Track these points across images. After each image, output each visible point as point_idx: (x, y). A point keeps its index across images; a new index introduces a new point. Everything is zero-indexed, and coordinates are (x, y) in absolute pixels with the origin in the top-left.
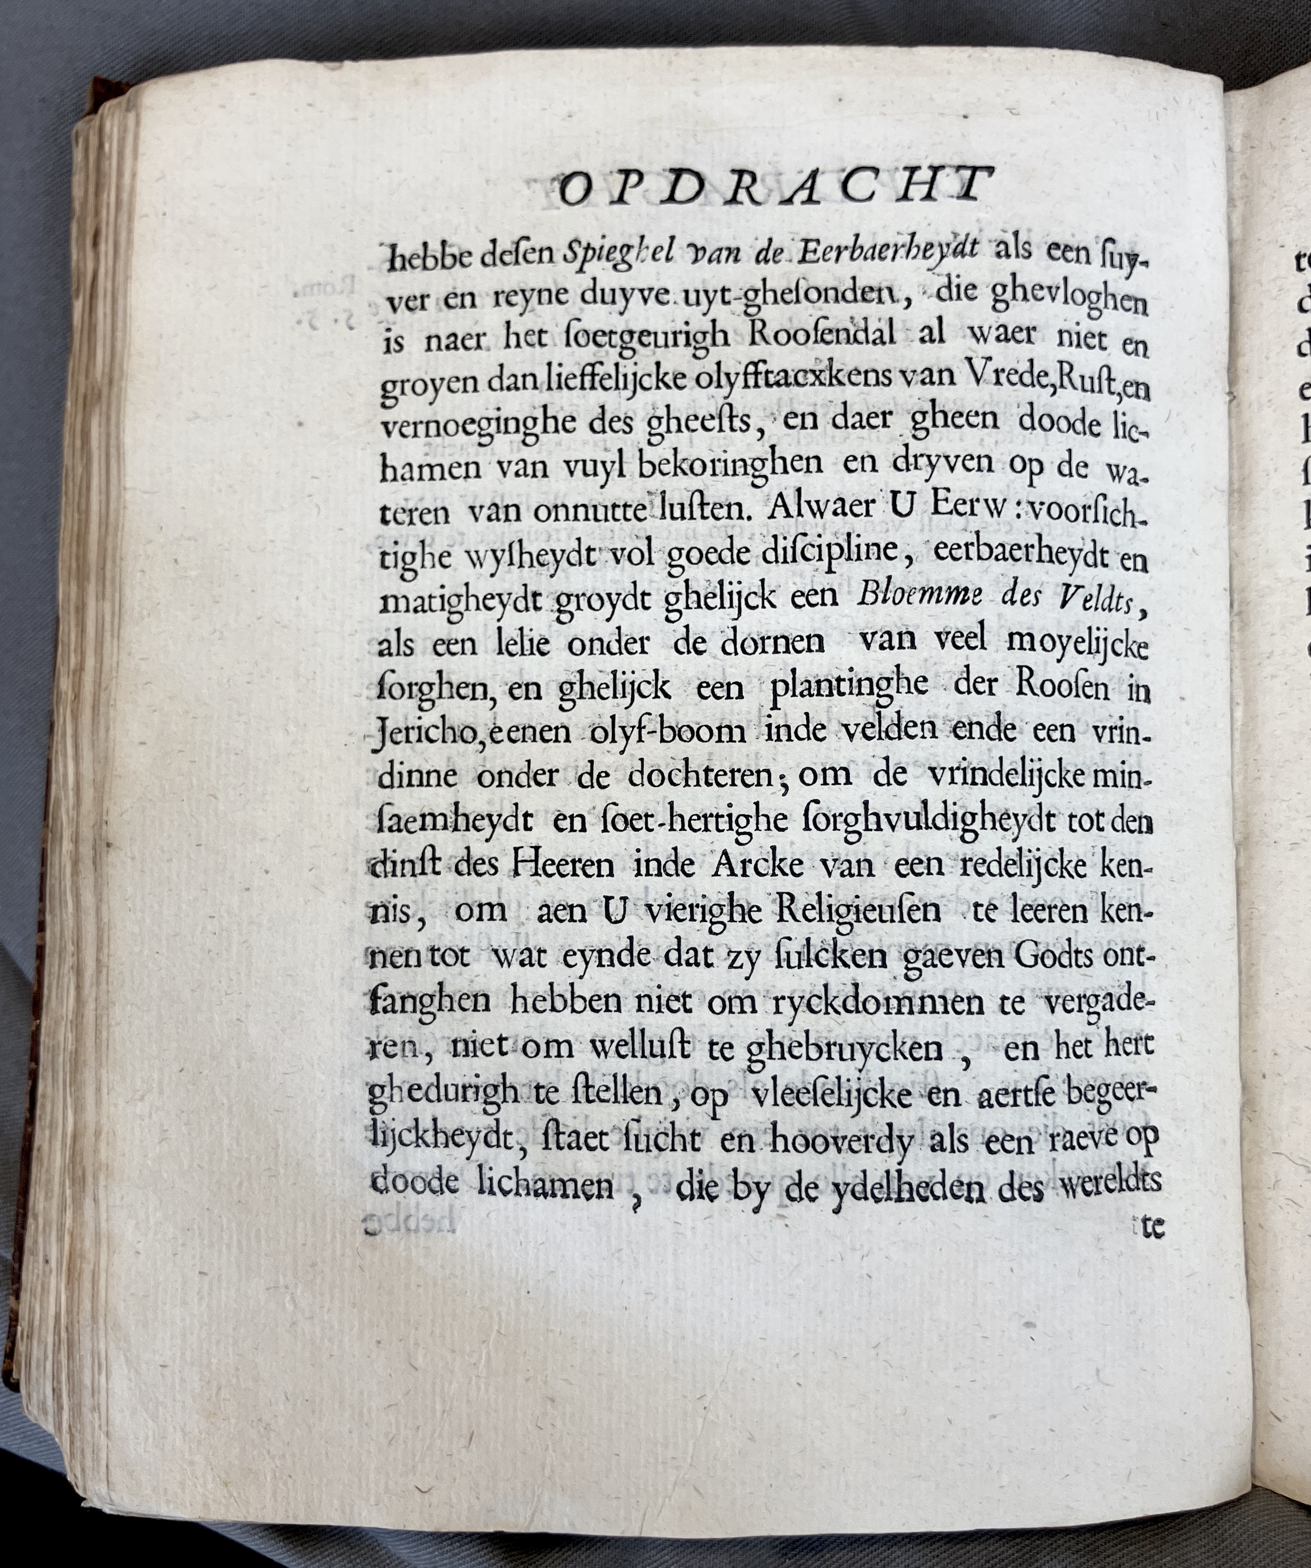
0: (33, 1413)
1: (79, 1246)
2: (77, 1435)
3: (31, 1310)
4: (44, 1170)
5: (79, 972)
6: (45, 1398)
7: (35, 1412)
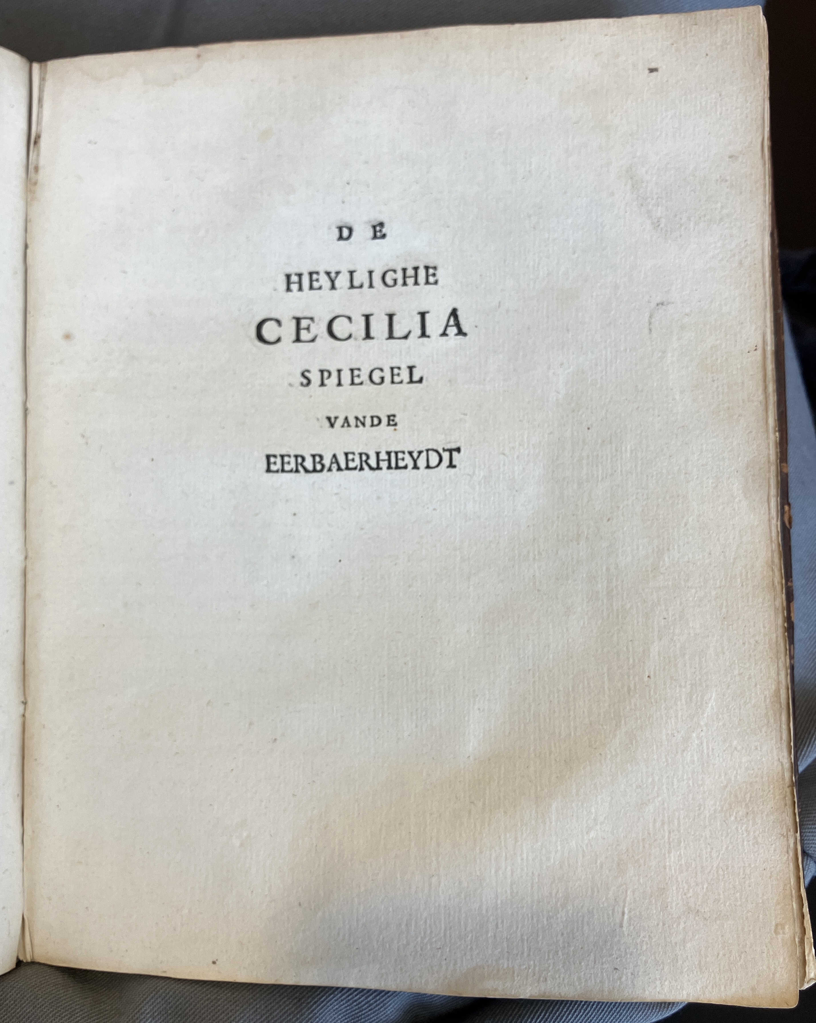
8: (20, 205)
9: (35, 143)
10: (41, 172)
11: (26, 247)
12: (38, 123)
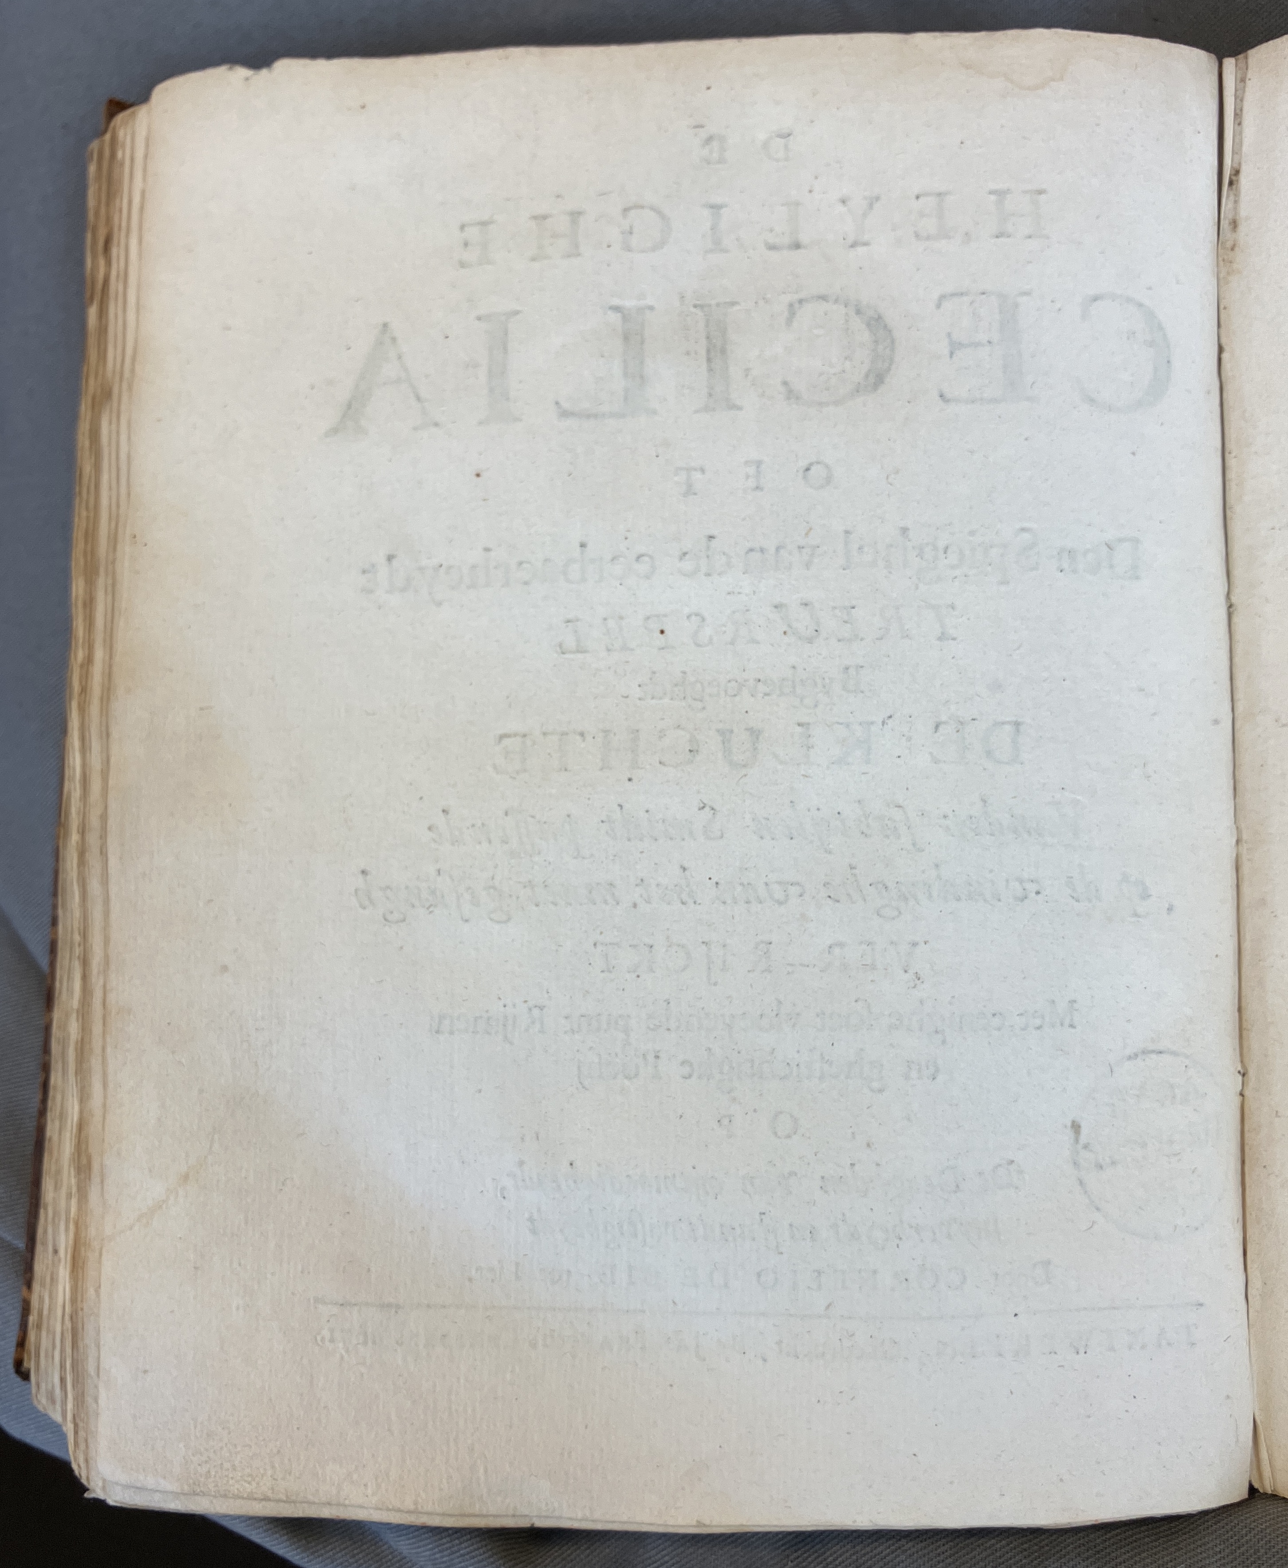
0: (42, 1402)
1: (83, 1235)
2: (81, 1424)
3: (41, 1300)
4: (54, 1160)
5: (85, 963)
6: (53, 1386)
7: (44, 1401)
8: (1212, 289)
9: (1231, 183)
10: (1242, 228)
11: (1221, 350)
12: (1235, 152)
